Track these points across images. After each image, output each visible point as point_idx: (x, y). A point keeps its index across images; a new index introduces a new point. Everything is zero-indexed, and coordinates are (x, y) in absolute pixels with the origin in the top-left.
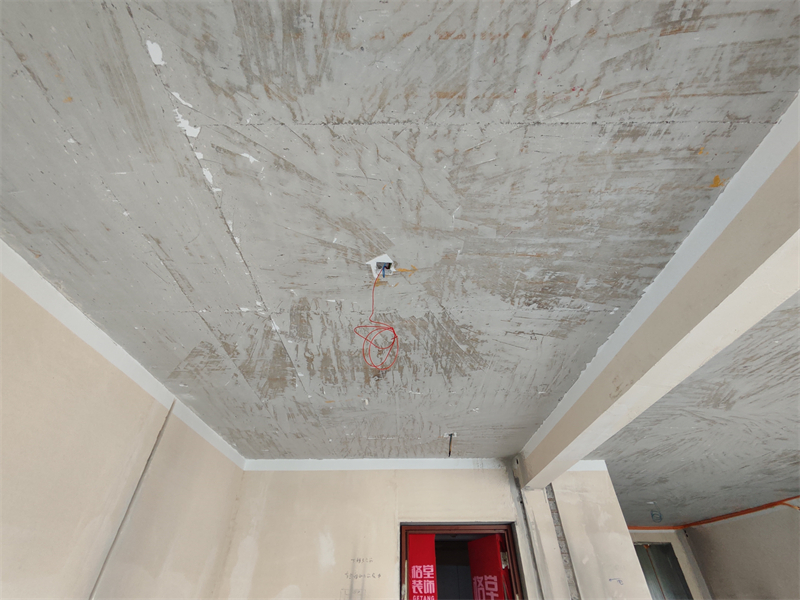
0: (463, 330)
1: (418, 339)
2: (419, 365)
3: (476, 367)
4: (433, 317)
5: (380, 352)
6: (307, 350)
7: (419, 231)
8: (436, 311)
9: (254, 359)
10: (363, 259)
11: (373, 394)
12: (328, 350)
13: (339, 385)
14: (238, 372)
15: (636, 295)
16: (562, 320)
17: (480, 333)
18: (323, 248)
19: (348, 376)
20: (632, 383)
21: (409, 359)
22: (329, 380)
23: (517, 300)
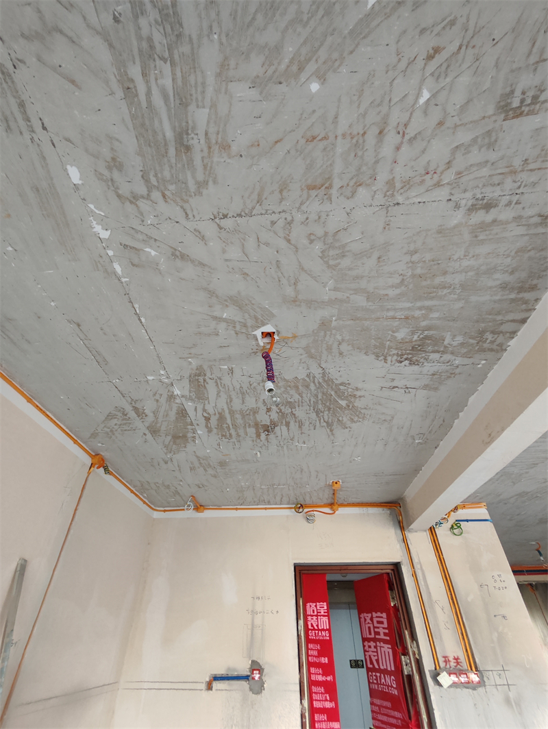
0: (342, 387)
1: (302, 397)
2: (303, 420)
3: (356, 419)
4: (314, 377)
5: (269, 410)
6: (204, 410)
7: (297, 303)
8: (317, 372)
9: (160, 420)
10: (250, 330)
11: (264, 447)
12: (223, 409)
13: (234, 440)
14: (147, 432)
15: (502, 348)
16: (433, 375)
17: (357, 389)
18: (215, 322)
19: (241, 432)
20: (503, 430)
21: (294, 415)
22: (225, 436)
23: (389, 358)
